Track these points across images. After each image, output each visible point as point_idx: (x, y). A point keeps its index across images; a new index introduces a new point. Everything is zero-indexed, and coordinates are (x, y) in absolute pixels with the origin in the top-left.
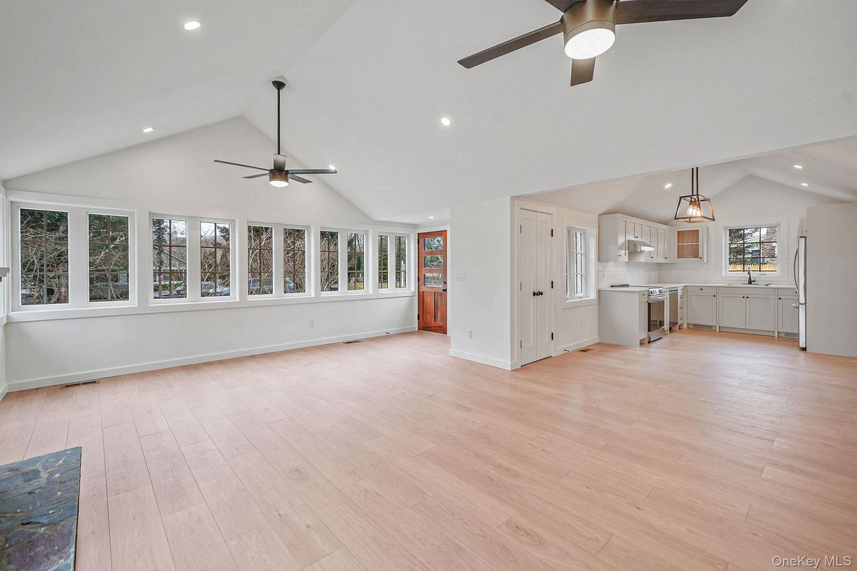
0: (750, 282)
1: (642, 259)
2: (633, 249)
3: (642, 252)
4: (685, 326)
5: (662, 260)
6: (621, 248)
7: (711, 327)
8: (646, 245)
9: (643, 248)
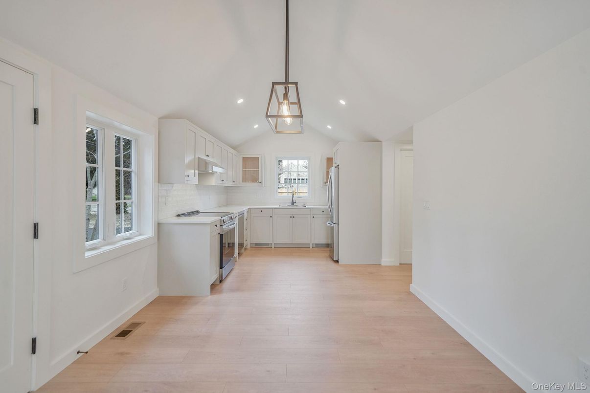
0: (293, 203)
1: (213, 181)
2: (203, 169)
3: (213, 173)
4: (249, 246)
5: (231, 184)
6: (189, 167)
7: (268, 244)
8: (217, 165)
9: (215, 169)
